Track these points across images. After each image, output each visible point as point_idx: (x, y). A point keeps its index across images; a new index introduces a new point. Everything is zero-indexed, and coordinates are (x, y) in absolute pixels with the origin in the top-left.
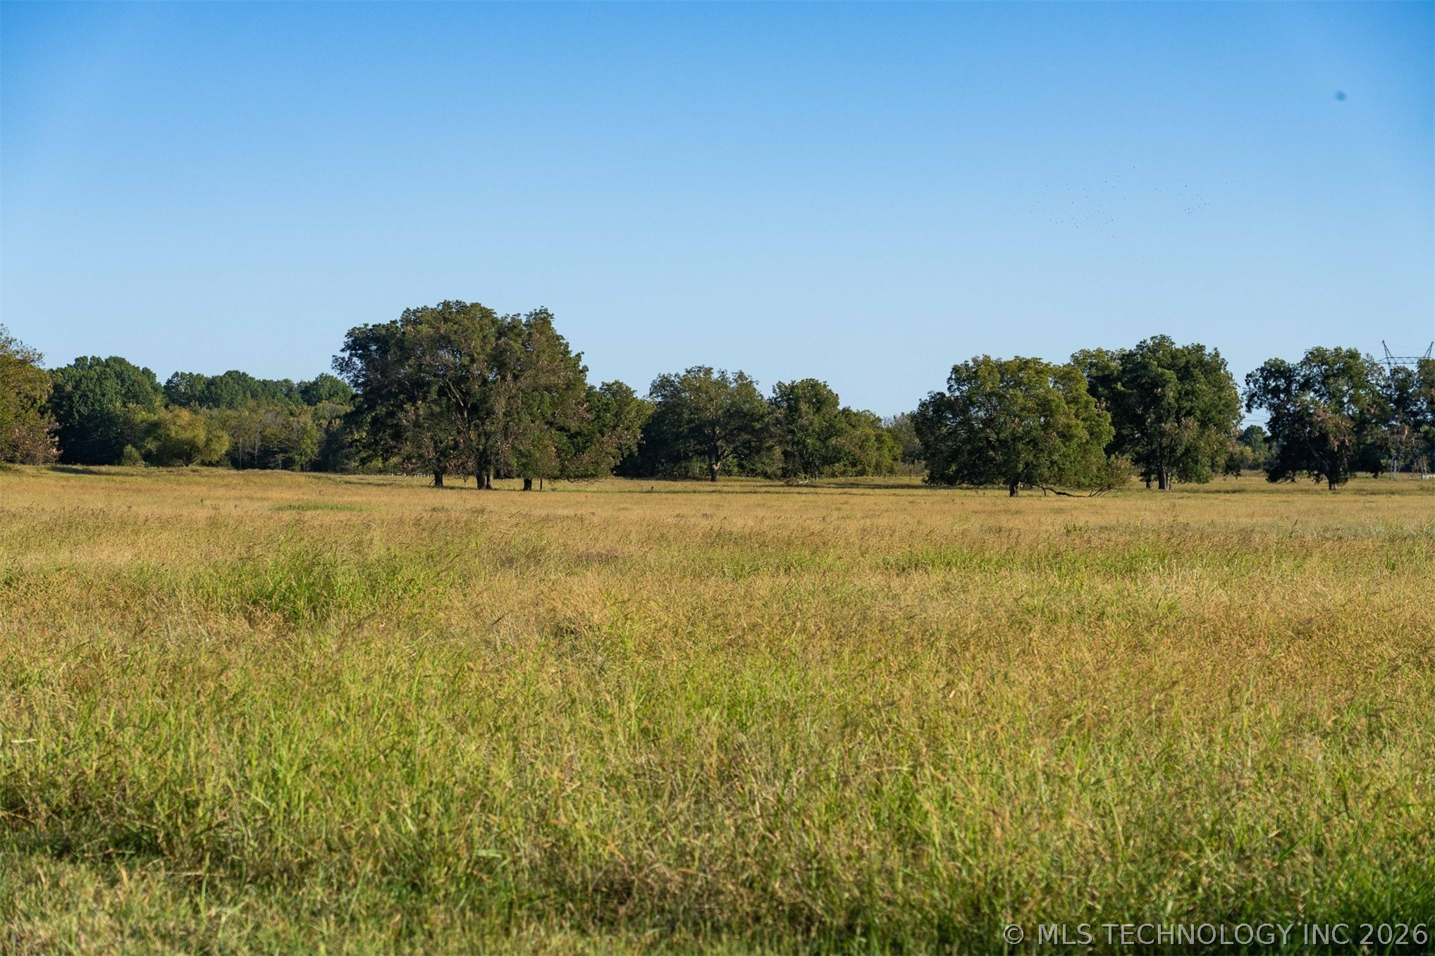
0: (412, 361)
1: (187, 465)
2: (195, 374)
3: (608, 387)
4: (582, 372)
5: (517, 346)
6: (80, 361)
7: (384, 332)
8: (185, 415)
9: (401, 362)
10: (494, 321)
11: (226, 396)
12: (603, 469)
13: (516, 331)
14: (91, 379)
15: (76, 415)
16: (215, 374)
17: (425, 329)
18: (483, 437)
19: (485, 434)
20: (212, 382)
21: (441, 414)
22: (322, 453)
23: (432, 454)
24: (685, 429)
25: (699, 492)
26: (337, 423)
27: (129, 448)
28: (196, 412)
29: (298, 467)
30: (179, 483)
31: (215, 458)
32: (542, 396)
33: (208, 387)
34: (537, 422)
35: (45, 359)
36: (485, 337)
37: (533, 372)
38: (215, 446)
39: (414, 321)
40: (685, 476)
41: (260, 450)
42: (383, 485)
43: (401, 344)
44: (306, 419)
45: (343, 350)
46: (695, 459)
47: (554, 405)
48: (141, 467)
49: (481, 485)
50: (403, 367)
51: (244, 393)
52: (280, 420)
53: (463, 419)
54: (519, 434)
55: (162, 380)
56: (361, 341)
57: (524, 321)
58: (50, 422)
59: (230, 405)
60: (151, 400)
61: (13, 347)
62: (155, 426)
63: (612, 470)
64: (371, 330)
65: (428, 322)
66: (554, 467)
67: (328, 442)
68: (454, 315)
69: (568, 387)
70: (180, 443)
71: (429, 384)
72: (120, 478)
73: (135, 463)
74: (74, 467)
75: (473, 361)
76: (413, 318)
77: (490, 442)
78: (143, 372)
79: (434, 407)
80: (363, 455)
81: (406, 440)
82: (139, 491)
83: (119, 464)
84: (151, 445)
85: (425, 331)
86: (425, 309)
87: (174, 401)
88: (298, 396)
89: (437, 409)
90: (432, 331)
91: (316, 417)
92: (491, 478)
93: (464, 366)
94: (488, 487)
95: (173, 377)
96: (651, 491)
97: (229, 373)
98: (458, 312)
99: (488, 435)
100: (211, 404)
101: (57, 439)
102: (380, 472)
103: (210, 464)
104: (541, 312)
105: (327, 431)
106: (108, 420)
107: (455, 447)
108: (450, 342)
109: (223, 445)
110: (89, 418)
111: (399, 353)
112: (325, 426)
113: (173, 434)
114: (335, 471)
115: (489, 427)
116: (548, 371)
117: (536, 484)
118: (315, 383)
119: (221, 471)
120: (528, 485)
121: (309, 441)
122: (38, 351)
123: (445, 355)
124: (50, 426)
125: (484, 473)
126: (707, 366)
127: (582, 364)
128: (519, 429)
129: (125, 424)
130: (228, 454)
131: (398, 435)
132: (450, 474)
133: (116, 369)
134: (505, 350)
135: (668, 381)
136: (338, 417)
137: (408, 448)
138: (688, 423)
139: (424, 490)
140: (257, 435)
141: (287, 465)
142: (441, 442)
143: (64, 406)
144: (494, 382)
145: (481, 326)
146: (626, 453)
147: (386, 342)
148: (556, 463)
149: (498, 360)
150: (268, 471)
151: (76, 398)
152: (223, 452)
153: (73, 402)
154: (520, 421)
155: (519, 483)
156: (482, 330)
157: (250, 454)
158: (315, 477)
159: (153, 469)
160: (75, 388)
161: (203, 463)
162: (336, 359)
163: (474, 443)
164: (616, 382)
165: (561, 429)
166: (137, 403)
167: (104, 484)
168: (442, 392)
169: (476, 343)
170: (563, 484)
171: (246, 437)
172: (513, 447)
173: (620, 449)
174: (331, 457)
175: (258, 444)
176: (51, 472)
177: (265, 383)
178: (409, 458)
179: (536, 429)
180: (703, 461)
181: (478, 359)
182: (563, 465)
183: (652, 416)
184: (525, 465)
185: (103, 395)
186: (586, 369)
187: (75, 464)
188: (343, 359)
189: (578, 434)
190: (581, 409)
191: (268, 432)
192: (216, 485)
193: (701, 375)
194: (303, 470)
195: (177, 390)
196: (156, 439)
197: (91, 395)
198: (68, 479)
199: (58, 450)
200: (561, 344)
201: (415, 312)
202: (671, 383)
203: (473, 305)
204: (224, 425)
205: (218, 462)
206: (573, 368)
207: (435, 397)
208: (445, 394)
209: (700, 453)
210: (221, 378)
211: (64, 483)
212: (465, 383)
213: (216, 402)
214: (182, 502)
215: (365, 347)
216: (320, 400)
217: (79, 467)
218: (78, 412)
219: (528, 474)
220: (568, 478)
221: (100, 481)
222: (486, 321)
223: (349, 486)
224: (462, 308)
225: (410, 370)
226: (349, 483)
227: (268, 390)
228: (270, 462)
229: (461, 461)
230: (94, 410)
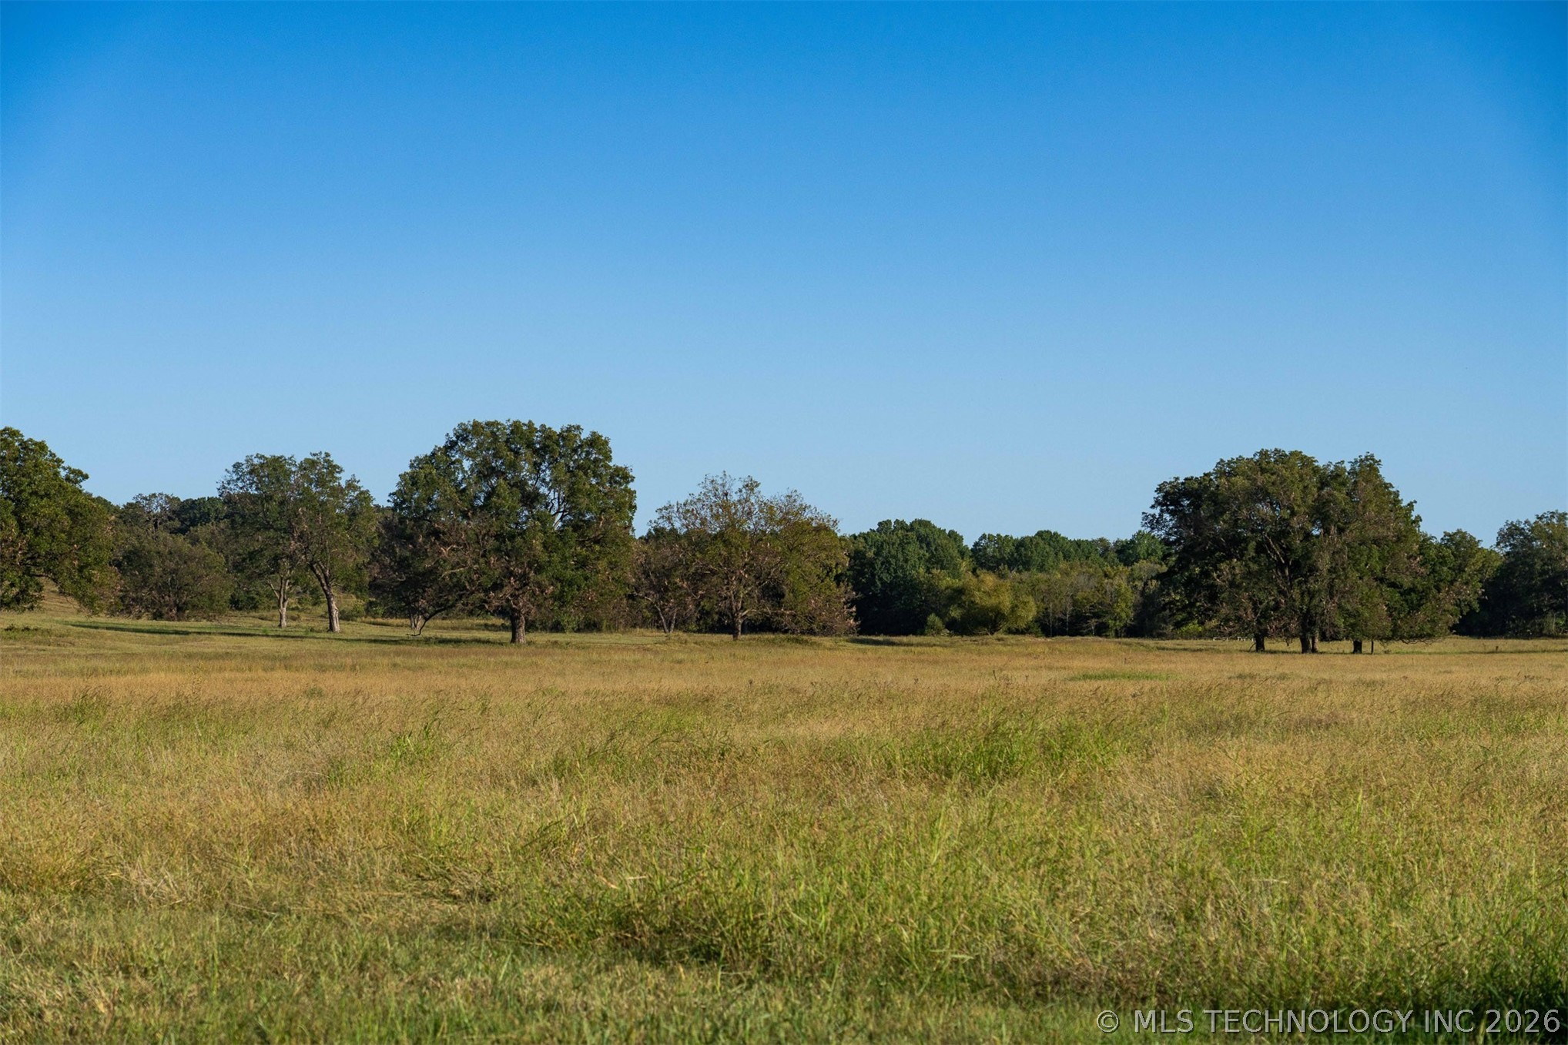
0: (1226, 516)
1: (992, 634)
2: (1003, 535)
3: (1450, 538)
4: (1414, 522)
5: (1340, 496)
6: (884, 525)
7: (1196, 485)
8: (989, 579)
9: (1215, 517)
10: (1316, 470)
11: (1037, 559)
12: (1441, 628)
13: (1340, 480)
14: (893, 544)
15: (878, 583)
16: (1025, 535)
17: (1240, 481)
18: (1306, 595)
19: (1309, 592)
20: (1021, 544)
21: (1260, 572)
22: (1137, 617)
23: (1251, 616)
24: (1537, 581)
25: (1549, 651)
26: (1154, 584)
27: (932, 618)
28: (1002, 576)
29: (1112, 633)
30: (979, 654)
31: (1022, 625)
32: (1370, 549)
33: (1017, 549)
34: (1366, 578)
35: (840, 526)
36: (1306, 487)
37: (1358, 524)
38: (1021, 612)
39: (1229, 472)
40: (1539, 634)
41: (1071, 616)
42: (1201, 650)
43: (1214, 498)
44: (1121, 582)
45: (1153, 507)
46: (1550, 615)
47: (1383, 559)
48: (945, 637)
49: (1305, 648)
50: (1218, 523)
51: (1056, 554)
52: (1093, 582)
53: (1285, 577)
54: (1346, 592)
55: (969, 542)
56: (1172, 496)
57: (1348, 469)
58: (845, 592)
59: (1041, 568)
60: (956, 565)
61: (807, 515)
62: (960, 591)
63: (1451, 629)
64: (1183, 484)
65: (1243, 474)
66: (1385, 628)
67: (1144, 605)
68: (1271, 465)
69: (1399, 540)
70: (984, 610)
71: (1246, 540)
72: (919, 649)
73: (938, 632)
74: (874, 638)
75: (1293, 514)
76: (1228, 470)
77: (1315, 601)
78: (949, 535)
79: (1251, 565)
80: (1179, 618)
81: (1222, 603)
82: (936, 662)
83: (922, 634)
84: (955, 613)
85: (1239, 483)
86: (1240, 459)
87: (982, 565)
88: (1112, 555)
89: (1255, 567)
90: (1247, 483)
91: (1131, 578)
92: (1317, 640)
93: (1284, 520)
94: (1314, 651)
95: (981, 539)
96: (1496, 651)
97: (1040, 534)
98: (1276, 461)
99: (1312, 595)
100: (1021, 567)
101: (854, 609)
102: (1200, 636)
103: (1018, 632)
104: (1367, 458)
105: (1142, 593)
106: (911, 587)
107: (1276, 608)
108: (1268, 494)
109: (1030, 612)
110: (892, 586)
111: (1212, 508)
112: (1140, 588)
113: (978, 601)
114: (1152, 637)
115: (1313, 586)
116: (1376, 523)
117: (1366, 646)
118: (1132, 541)
119: (1027, 639)
120: (1358, 648)
121: (1123, 605)
122: (833, 518)
123: (1264, 509)
124: (847, 596)
125: (1309, 635)
126: (1560, 512)
127: (1414, 514)
128: (1345, 586)
129: (929, 591)
130: (1037, 620)
131: (1213, 596)
132: (1271, 637)
133: (921, 533)
134: (1328, 502)
135: (1517, 529)
136: (1152, 578)
137: (1225, 610)
138: (1541, 574)
139: (1243, 655)
140: (1069, 599)
141: (1101, 631)
142: (1261, 603)
143: (866, 573)
144: (1317, 537)
145: (1301, 476)
146: (1466, 610)
147: (1199, 497)
148: (1387, 623)
149: (1320, 513)
150: (1079, 638)
151: (878, 565)
152: (1030, 618)
153: (875, 569)
154: (1347, 577)
155: (1348, 645)
156: (1302, 479)
157: (1060, 620)
158: (1126, 644)
159: (956, 638)
160: (877, 554)
161: (1010, 631)
162: (1146, 516)
163: (1297, 604)
164: (1459, 532)
165: (1393, 585)
166: (942, 568)
167: (901, 655)
168: (1261, 548)
169: (1296, 494)
170: (1395, 646)
171: (1056, 602)
172: (1340, 607)
173: (1458, 605)
174: (1147, 622)
175: (1070, 609)
176: (850, 644)
177: (1078, 544)
178: (1227, 620)
179: (1365, 586)
180: (1559, 616)
181: (1298, 512)
182: (1395, 625)
183: (1499, 568)
184: (1353, 626)
185: (906, 561)
186: (1419, 519)
187: (879, 635)
188: (1153, 516)
189: (1412, 590)
190: (1414, 564)
191: (1079, 596)
192: (1018, 655)
193: (1554, 521)
194: (1117, 635)
195: (985, 554)
196: (960, 606)
197: (893, 561)
198: (864, 652)
199: (855, 620)
200: (1390, 493)
201: (1229, 462)
202: (1521, 531)
203: (1292, 453)
204: (1033, 590)
205: (1027, 629)
206: (1404, 518)
207: (1253, 554)
208: (1264, 551)
209: (1556, 608)
210: (1031, 539)
211: (861, 656)
212: (1285, 538)
213: (1026, 565)
214: (976, 673)
215: (1176, 502)
216: (1137, 559)
217: (881, 638)
218: (881, 579)
219: (1358, 635)
220: (1402, 638)
221: (897, 652)
222: (1308, 470)
223: (1162, 653)
224: (1282, 457)
225: (1225, 526)
226: (1163, 649)
227: (1082, 549)
228: (1082, 628)
229: (1283, 623)
230: (896, 577)
